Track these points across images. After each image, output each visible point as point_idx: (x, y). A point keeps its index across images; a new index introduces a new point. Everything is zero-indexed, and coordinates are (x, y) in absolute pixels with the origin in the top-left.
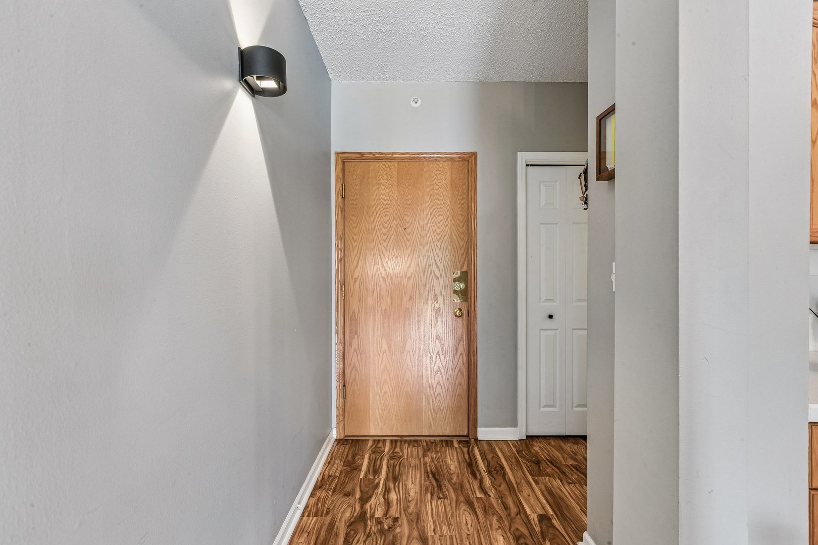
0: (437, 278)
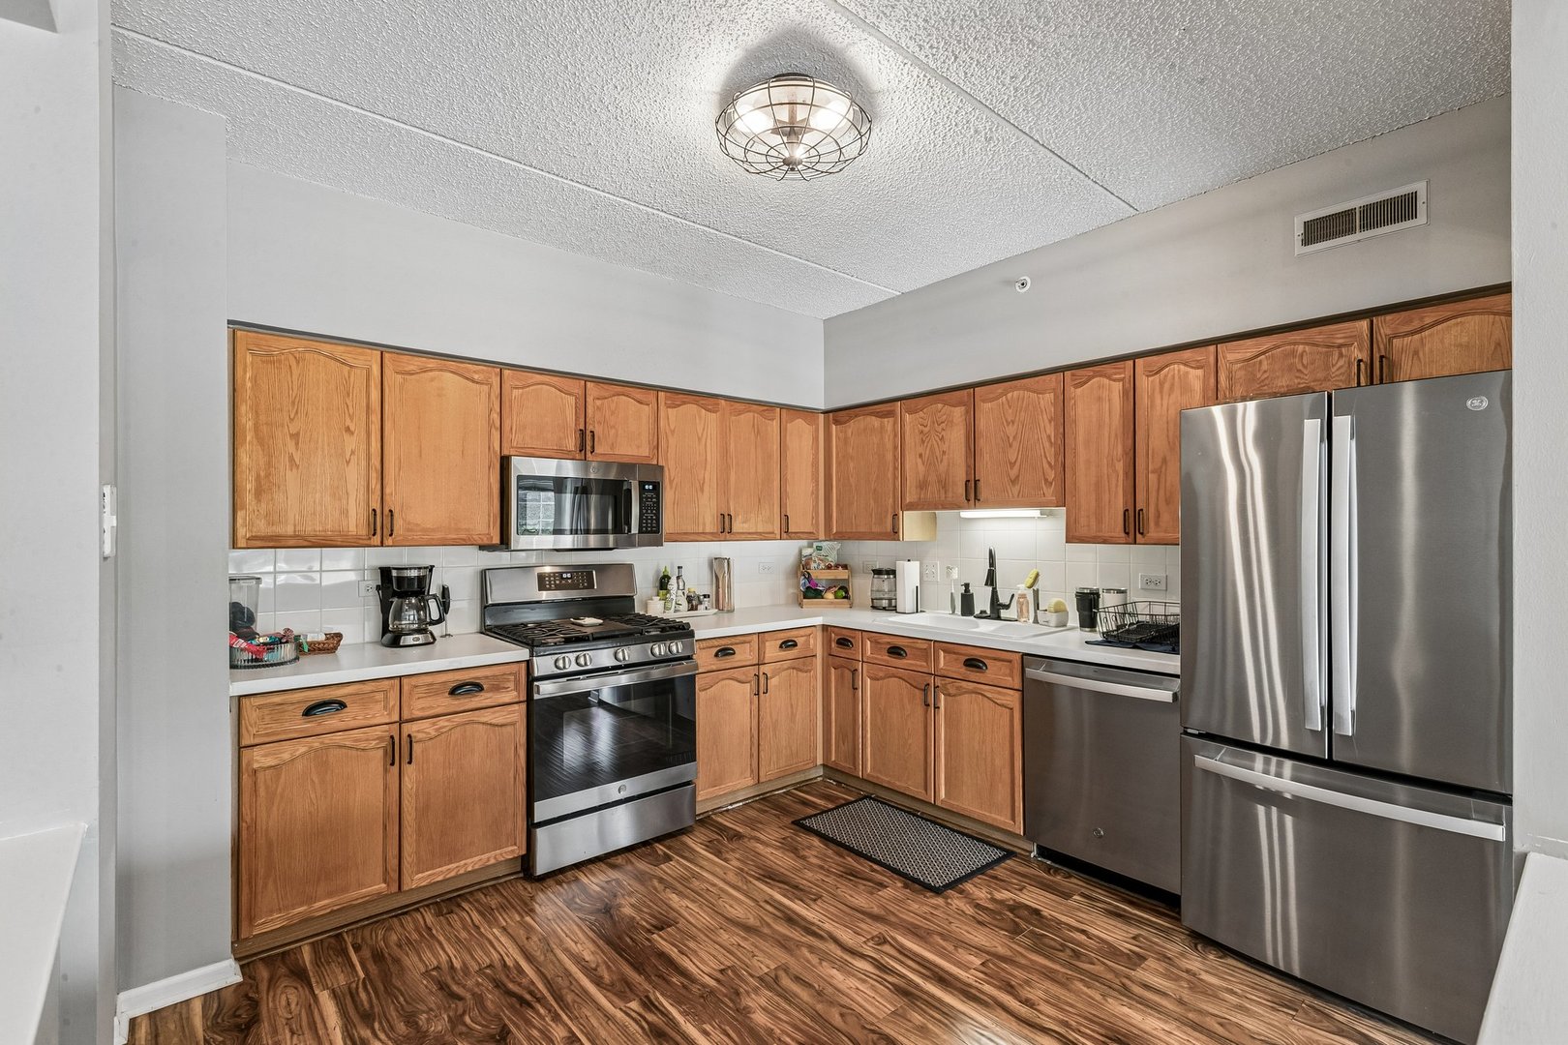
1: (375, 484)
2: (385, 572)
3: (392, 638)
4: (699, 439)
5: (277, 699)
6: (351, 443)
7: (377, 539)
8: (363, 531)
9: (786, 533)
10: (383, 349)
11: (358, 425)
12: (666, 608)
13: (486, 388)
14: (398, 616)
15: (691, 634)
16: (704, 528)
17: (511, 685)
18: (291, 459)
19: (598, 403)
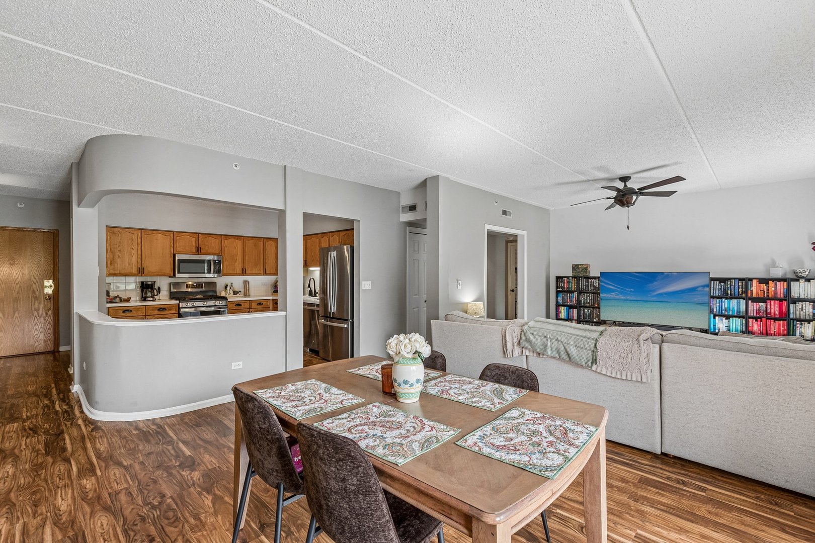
0: (35, 283)
1: (139, 261)
2: (142, 283)
3: (144, 299)
4: (235, 248)
5: (116, 308)
6: (133, 252)
7: (140, 274)
8: (136, 273)
9: (265, 274)
10: (141, 230)
11: (135, 247)
12: (226, 294)
13: (169, 237)
14: (146, 293)
15: (227, 299)
16: (237, 271)
17: (174, 309)
18: (119, 256)
19: (202, 239)
